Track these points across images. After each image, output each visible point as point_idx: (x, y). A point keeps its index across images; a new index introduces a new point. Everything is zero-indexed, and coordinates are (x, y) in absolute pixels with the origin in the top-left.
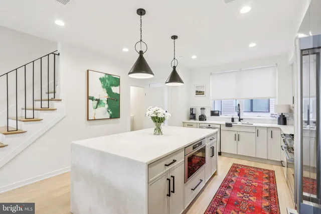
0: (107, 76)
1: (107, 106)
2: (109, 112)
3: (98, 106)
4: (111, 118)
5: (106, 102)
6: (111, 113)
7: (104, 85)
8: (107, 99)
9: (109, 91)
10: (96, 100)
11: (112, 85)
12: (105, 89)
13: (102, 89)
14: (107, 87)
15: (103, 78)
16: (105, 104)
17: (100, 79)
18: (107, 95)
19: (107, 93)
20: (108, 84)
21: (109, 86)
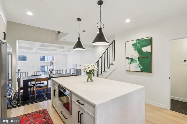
0: (138, 41)
1: (138, 63)
2: (140, 67)
3: (132, 63)
4: (142, 71)
5: (137, 60)
6: (142, 67)
7: (136, 48)
8: (138, 57)
9: (140, 51)
10: (130, 59)
11: (143, 46)
12: (136, 51)
13: (134, 51)
14: (137, 49)
15: (135, 43)
16: (136, 61)
17: (133, 45)
18: (138, 54)
19: (138, 53)
20: (138, 47)
21: (139, 47)
